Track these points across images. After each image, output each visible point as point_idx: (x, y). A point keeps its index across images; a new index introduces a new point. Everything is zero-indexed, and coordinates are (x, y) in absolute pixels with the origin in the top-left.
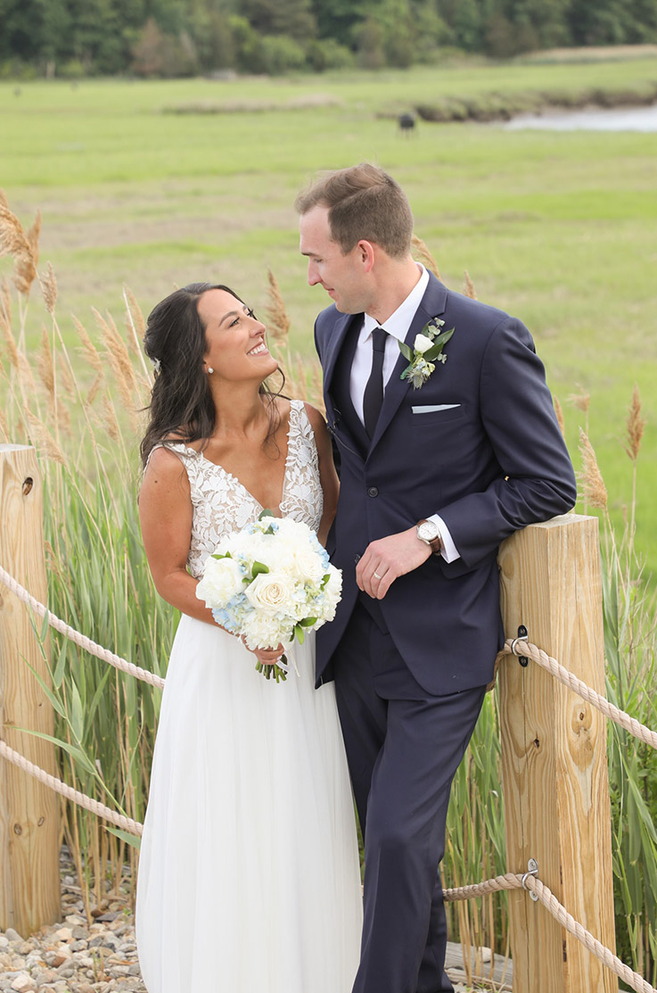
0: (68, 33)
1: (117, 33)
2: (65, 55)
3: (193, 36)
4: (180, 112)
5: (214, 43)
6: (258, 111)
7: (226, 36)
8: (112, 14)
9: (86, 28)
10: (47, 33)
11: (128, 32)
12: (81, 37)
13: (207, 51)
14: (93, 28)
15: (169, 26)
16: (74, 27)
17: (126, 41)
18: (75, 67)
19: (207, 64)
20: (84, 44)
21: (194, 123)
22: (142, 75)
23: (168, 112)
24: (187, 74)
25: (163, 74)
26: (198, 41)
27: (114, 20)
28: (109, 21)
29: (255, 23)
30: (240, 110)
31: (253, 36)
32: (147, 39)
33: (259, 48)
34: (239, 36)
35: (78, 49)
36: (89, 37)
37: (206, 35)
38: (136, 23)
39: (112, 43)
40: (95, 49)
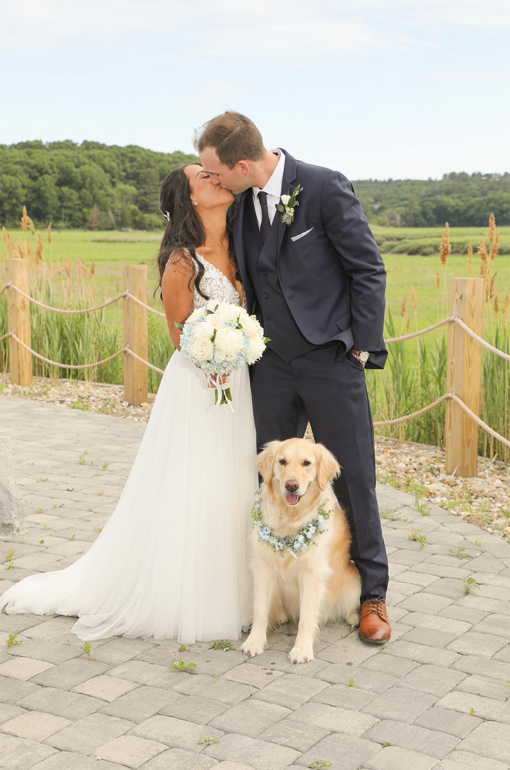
0: (59, 210)
1: (80, 210)
2: (57, 219)
3: (113, 212)
4: (99, 241)
5: (123, 216)
6: (133, 242)
7: (128, 213)
8: (78, 202)
9: (66, 208)
10: (49, 209)
11: (85, 210)
12: (64, 211)
13: (120, 219)
14: (70, 208)
15: (103, 207)
16: (61, 207)
17: (84, 214)
18: (61, 224)
19: (120, 225)
20: (65, 214)
21: (104, 245)
22: (91, 229)
23: (94, 241)
24: (111, 229)
25: (100, 229)
26: (116, 215)
27: (79, 205)
28: (76, 205)
29: (140, 208)
30: (125, 241)
31: (140, 213)
32: (93, 213)
33: (143, 218)
34: (134, 213)
35: (63, 216)
36: (68, 212)
37: (119, 212)
38: (89, 206)
39: (79, 214)
40: (70, 217)
